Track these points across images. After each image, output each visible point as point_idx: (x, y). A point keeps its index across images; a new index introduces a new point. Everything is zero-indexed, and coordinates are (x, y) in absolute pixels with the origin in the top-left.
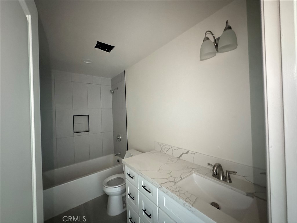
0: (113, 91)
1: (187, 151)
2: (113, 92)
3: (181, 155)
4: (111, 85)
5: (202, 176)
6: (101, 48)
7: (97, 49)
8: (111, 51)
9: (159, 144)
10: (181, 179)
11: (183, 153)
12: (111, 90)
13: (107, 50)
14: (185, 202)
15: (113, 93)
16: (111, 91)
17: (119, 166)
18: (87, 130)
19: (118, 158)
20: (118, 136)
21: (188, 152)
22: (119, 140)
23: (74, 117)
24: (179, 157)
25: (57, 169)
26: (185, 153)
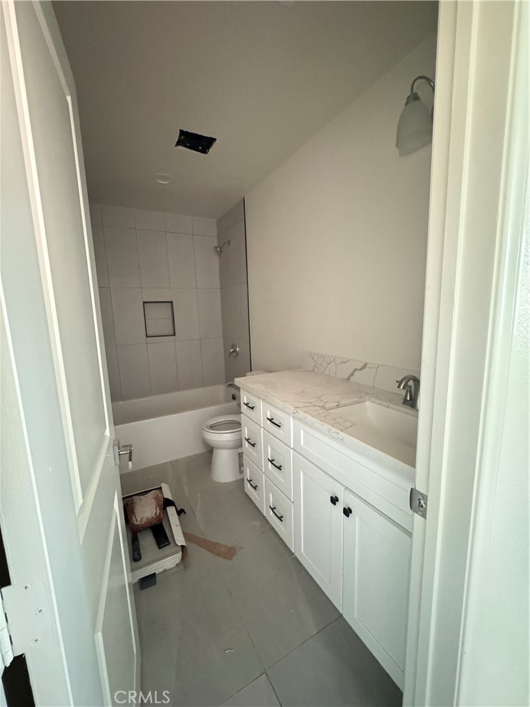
0: (221, 248)
1: (363, 363)
2: (220, 250)
3: (352, 374)
4: (216, 235)
5: (381, 405)
6: (188, 145)
7: (180, 148)
8: (211, 150)
9: (311, 356)
10: (338, 405)
11: (355, 370)
12: (217, 245)
13: (200, 148)
14: (331, 427)
15: (221, 252)
16: (216, 247)
17: (234, 403)
18: (172, 332)
19: (233, 391)
20: (233, 346)
21: (365, 366)
22: (234, 354)
23: (145, 304)
24: (348, 379)
25: (124, 402)
26: (359, 368)
